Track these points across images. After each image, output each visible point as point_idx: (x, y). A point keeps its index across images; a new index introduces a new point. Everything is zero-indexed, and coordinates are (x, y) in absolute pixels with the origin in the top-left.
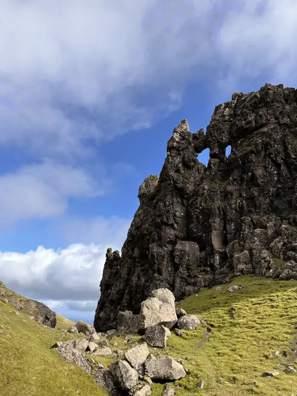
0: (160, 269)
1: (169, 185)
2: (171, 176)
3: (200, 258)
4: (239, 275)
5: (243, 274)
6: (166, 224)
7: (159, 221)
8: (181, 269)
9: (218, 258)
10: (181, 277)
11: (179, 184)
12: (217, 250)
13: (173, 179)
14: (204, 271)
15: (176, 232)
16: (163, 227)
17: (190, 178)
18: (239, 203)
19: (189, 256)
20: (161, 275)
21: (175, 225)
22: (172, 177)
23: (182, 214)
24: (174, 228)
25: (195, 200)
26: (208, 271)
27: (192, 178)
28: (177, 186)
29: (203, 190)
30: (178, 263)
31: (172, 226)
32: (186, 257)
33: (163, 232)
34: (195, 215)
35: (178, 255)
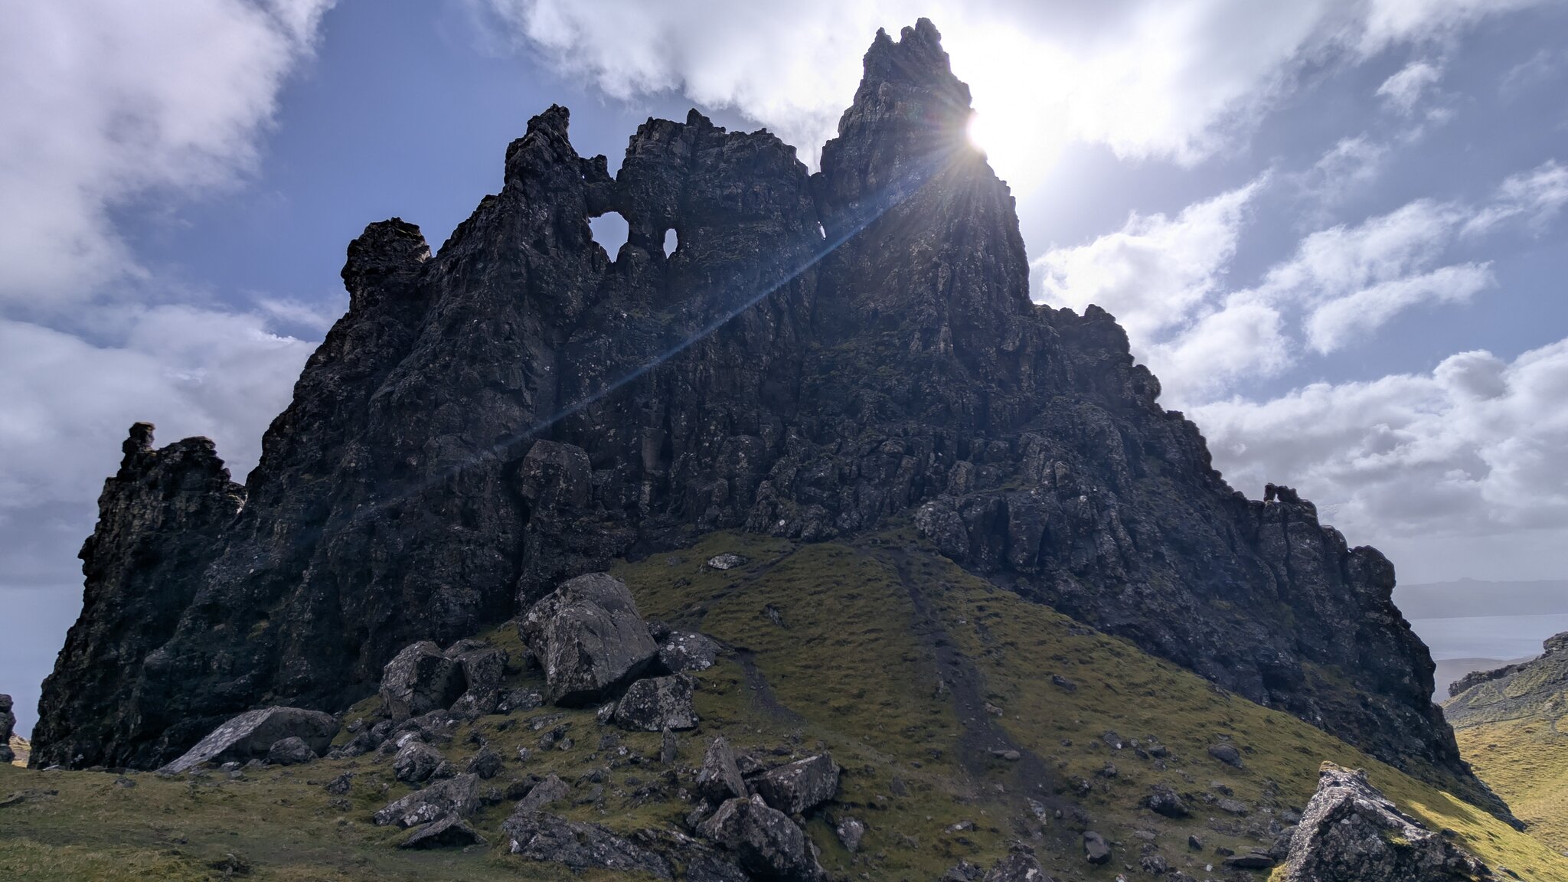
0: (473, 511)
1: (514, 276)
2: (522, 251)
3: (595, 487)
4: (709, 531)
5: (717, 528)
6: (496, 386)
7: (476, 374)
8: (541, 514)
9: (647, 489)
10: (543, 534)
11: (548, 283)
12: (648, 471)
13: (528, 262)
14: (609, 518)
15: (527, 414)
16: (488, 393)
19: (568, 480)
20: (477, 528)
21: (527, 396)
22: (527, 256)
23: (548, 368)
24: (522, 404)
25: (590, 340)
26: (622, 519)
28: (541, 288)
30: (531, 497)
31: (516, 396)
32: (561, 482)
33: (483, 408)
34: (590, 378)
35: (534, 477)
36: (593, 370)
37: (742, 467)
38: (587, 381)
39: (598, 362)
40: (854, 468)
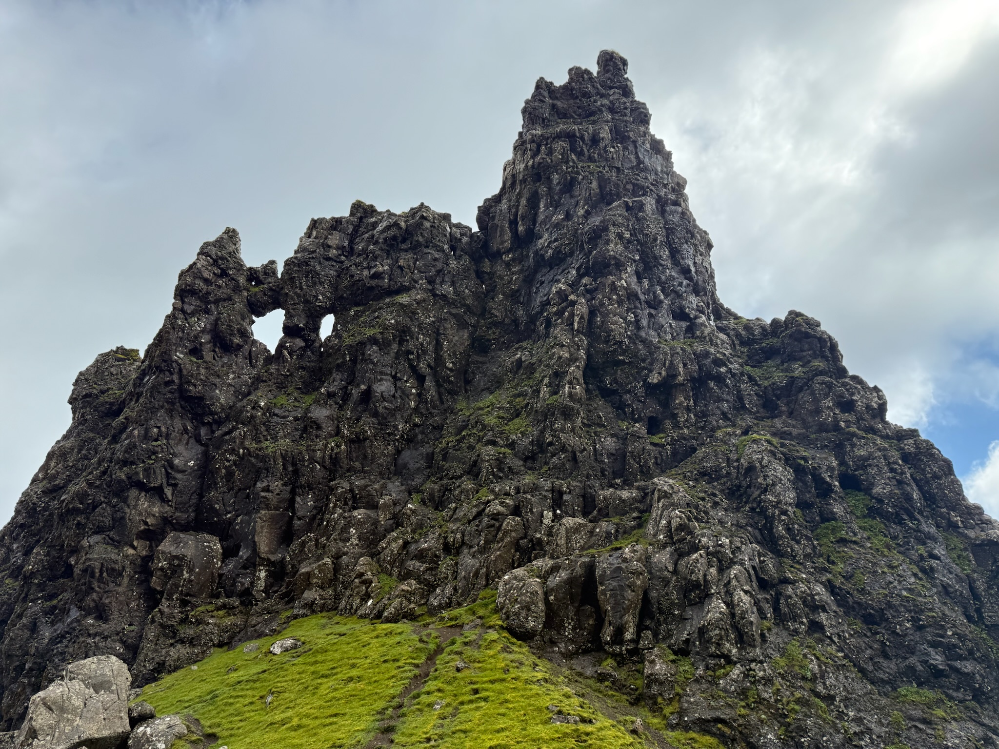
0: (104, 605)
1: (167, 384)
2: (176, 361)
3: (221, 576)
4: (304, 615)
5: (314, 612)
6: (141, 487)
7: (123, 477)
8: (164, 605)
9: (263, 574)
10: (161, 625)
11: (195, 385)
12: (263, 556)
13: (180, 370)
14: (224, 606)
15: (167, 508)
16: (133, 493)
17: (227, 374)
18: (332, 450)
19: (191, 571)
20: (106, 620)
21: (168, 492)
22: (180, 365)
23: (192, 463)
24: (164, 500)
25: (229, 432)
26: (234, 608)
27: (231, 376)
28: (190, 391)
29: (253, 408)
30: (158, 588)
31: (158, 492)
32: (185, 572)
33: (128, 506)
34: (226, 468)
35: (162, 569)
36: (229, 461)
37: (352, 544)
38: (224, 471)
39: (233, 451)
40: (458, 536)
